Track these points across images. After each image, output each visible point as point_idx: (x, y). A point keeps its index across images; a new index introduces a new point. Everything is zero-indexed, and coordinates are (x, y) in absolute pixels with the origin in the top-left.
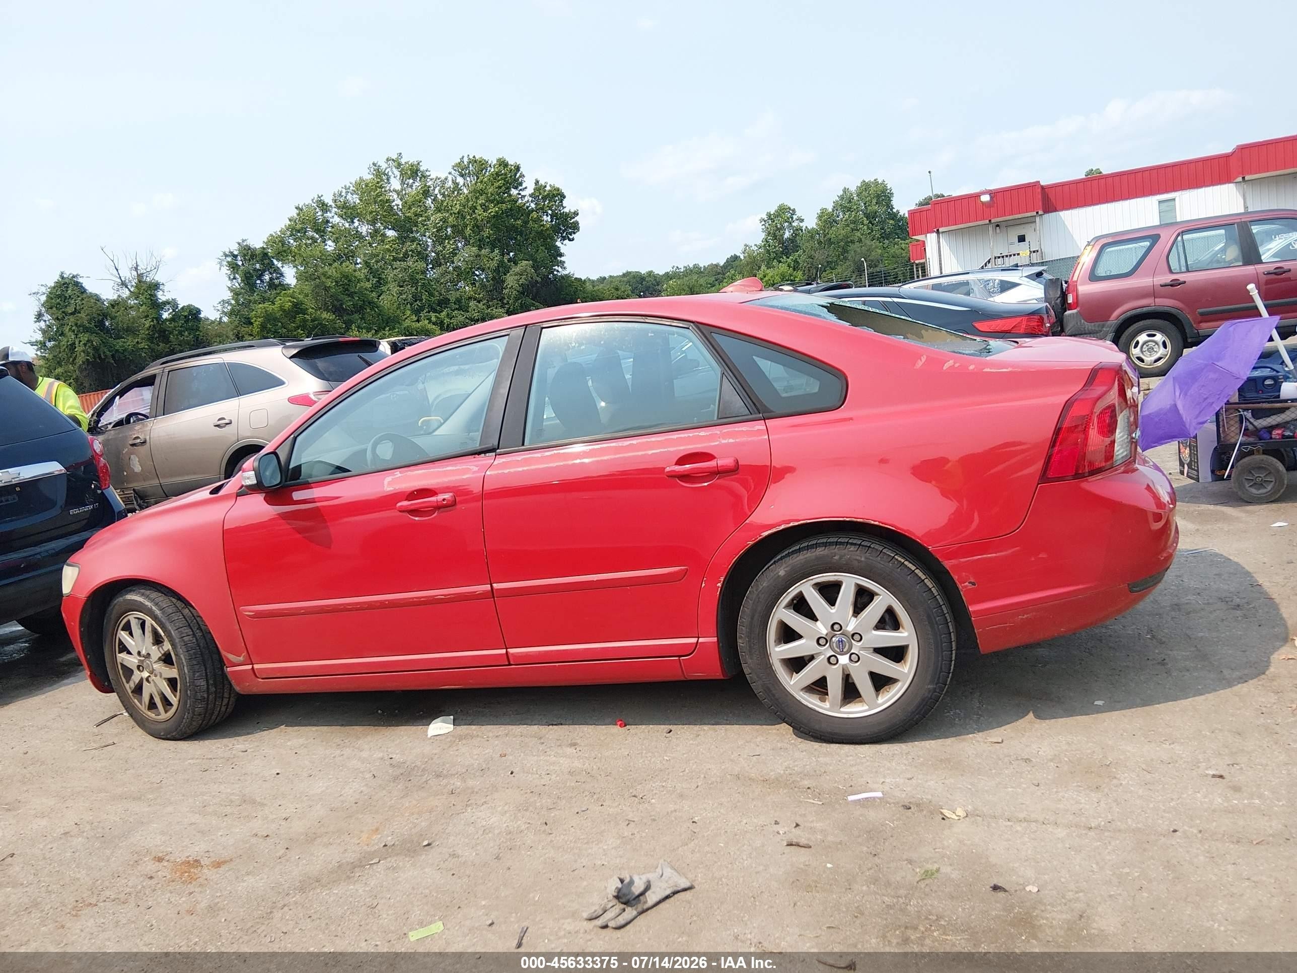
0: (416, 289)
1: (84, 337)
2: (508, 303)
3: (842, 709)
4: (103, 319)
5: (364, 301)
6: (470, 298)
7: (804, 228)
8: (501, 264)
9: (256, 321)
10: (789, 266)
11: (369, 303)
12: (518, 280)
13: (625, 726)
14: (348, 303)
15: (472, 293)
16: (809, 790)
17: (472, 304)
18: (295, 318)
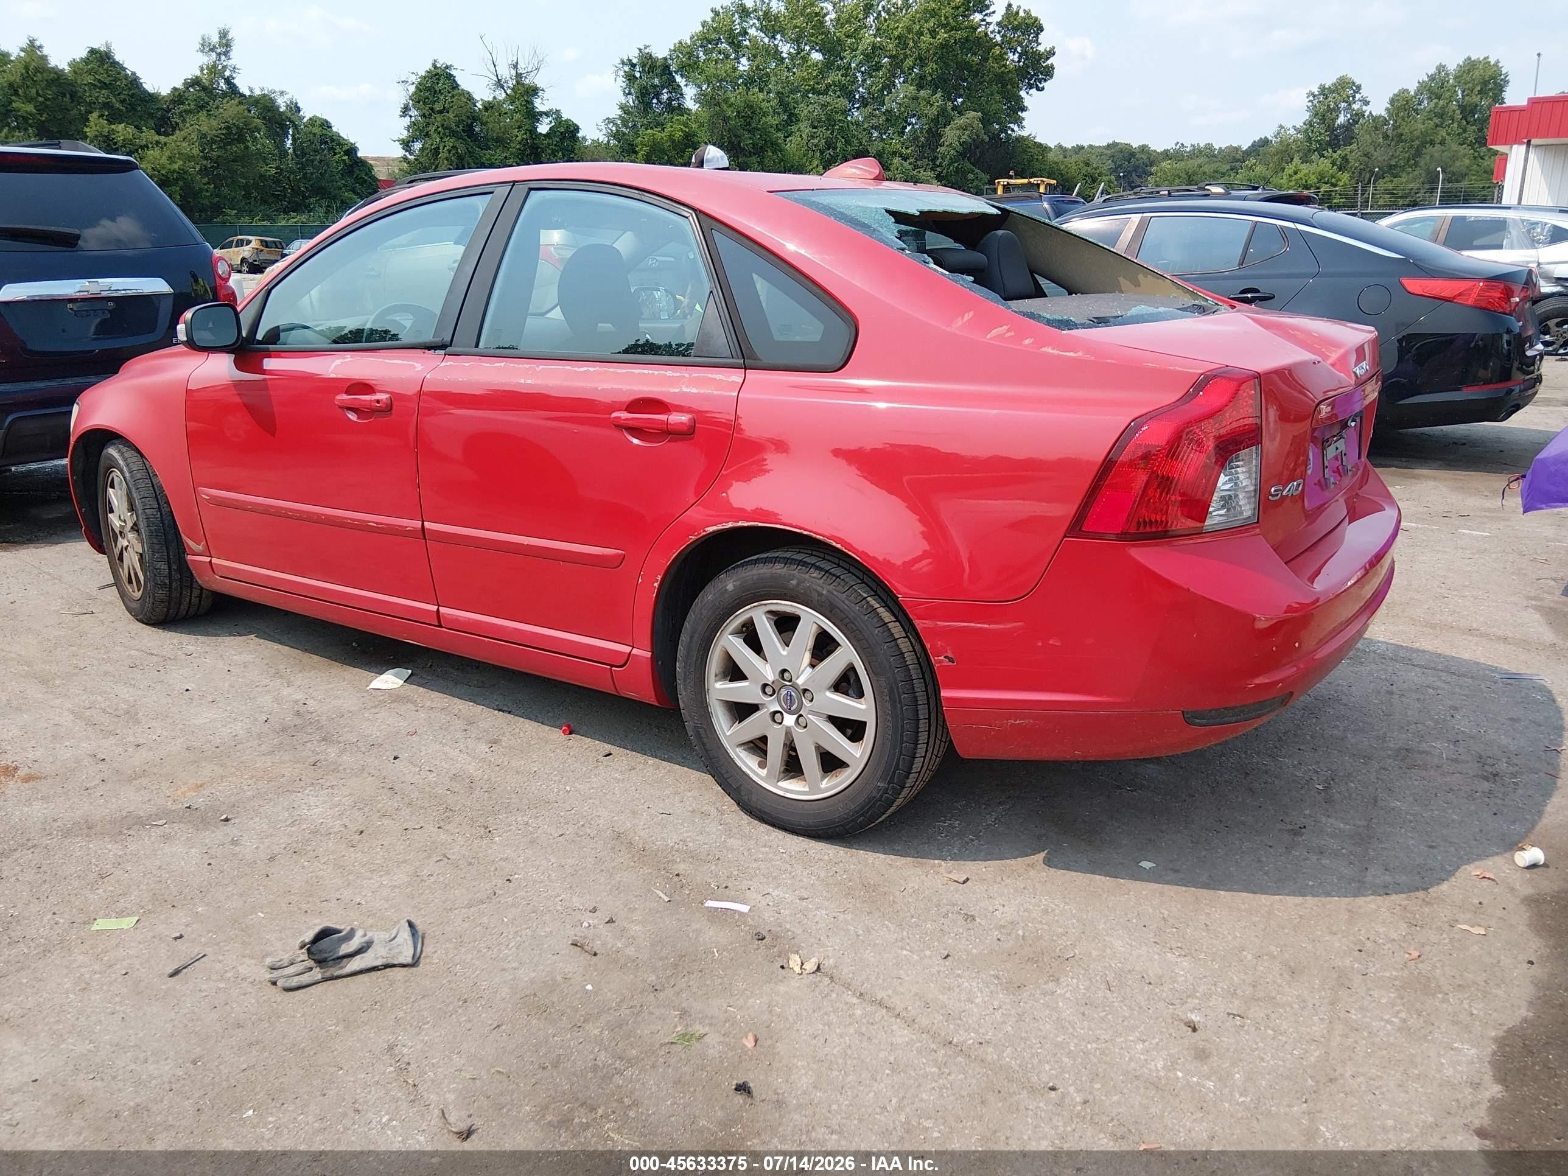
0: (832, 133)
1: (450, 142)
2: (940, 165)
3: (781, 784)
4: (472, 123)
5: (765, 141)
6: (894, 153)
7: (1367, 114)
8: (943, 111)
9: (641, 150)
10: (1333, 164)
11: (772, 144)
12: (959, 137)
13: (571, 733)
14: (747, 142)
15: (898, 146)
16: (676, 879)
17: (897, 160)
18: (684, 152)
